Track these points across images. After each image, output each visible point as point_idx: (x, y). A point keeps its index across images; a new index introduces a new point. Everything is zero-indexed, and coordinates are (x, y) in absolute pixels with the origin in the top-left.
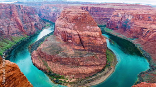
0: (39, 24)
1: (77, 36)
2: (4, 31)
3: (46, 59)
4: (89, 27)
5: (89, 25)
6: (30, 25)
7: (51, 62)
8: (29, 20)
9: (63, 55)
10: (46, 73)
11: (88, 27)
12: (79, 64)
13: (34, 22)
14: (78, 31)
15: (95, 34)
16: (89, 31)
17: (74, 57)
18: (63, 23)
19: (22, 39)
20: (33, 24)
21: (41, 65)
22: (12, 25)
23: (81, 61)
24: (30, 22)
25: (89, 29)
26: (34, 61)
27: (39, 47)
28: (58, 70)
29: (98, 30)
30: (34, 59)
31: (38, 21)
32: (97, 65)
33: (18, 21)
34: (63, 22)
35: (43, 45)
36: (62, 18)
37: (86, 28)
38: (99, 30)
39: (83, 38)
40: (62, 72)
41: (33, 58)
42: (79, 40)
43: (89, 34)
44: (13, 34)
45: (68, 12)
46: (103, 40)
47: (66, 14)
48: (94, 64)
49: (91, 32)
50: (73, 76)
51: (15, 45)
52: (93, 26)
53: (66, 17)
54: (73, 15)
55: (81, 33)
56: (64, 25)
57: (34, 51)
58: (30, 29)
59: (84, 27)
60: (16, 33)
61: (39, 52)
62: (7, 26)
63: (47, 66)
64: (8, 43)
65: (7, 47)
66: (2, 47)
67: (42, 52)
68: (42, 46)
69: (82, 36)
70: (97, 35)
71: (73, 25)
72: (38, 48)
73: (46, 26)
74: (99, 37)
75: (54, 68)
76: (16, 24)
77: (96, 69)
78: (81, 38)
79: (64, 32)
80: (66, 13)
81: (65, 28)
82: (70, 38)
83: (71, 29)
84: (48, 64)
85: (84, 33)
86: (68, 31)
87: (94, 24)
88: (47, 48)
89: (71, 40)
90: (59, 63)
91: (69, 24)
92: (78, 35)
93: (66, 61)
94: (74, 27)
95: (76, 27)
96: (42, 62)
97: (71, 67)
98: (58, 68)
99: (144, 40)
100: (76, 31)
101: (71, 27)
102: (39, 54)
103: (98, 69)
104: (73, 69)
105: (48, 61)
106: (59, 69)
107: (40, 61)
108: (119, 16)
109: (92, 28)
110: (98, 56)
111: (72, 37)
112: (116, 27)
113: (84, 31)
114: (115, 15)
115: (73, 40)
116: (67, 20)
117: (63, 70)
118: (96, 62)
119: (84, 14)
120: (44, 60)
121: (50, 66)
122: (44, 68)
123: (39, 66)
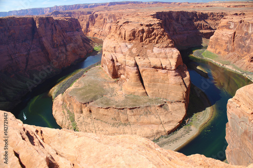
1: (133, 68)
2: (21, 62)
3: (73, 109)
4: (158, 49)
5: (157, 45)
6: (64, 51)
7: (82, 114)
8: (63, 41)
9: (102, 103)
11: (156, 50)
12: (127, 120)
14: (136, 57)
15: (168, 63)
16: (157, 57)
17: (121, 106)
18: (113, 44)
20: (70, 48)
21: (64, 120)
22: (33, 51)
23: (134, 115)
24: (65, 45)
25: (158, 54)
26: (56, 111)
27: (69, 88)
29: (174, 56)
30: (55, 109)
32: (162, 123)
33: (43, 45)
34: (114, 42)
35: (76, 83)
36: (113, 34)
37: (152, 52)
38: (177, 54)
39: (144, 70)
42: (138, 74)
43: (156, 63)
44: (35, 66)
45: (125, 23)
47: (121, 26)
48: (158, 120)
49: (161, 60)
52: (166, 47)
54: (131, 28)
55: (141, 62)
56: (115, 48)
59: (148, 50)
60: (39, 65)
61: (66, 98)
63: (73, 121)
68: (72, 87)
69: (143, 67)
70: (171, 66)
71: (129, 46)
72: (67, 90)
74: (174, 68)
75: (84, 126)
76: (40, 50)
78: (141, 70)
79: (113, 60)
80: (120, 24)
81: (114, 53)
82: (122, 71)
83: (125, 55)
84: (76, 118)
85: (146, 60)
86: (120, 58)
88: (80, 89)
90: (94, 117)
91: (123, 44)
92: (136, 65)
93: (106, 113)
94: (130, 50)
95: (134, 51)
96: (66, 114)
97: (113, 125)
98: (91, 125)
100: (132, 58)
101: (126, 50)
102: (63, 100)
103: (163, 130)
104: (116, 128)
105: (77, 112)
106: (91, 128)
107: (64, 112)
108: (230, 27)
109: (163, 51)
110: (169, 105)
111: (124, 70)
112: (225, 50)
113: (147, 57)
114: (223, 26)
115: (126, 75)
116: (120, 38)
117: (97, 129)
118: (161, 117)
119: (151, 25)
120: (71, 110)
121: (78, 121)
122: (67, 125)
123: (61, 120)
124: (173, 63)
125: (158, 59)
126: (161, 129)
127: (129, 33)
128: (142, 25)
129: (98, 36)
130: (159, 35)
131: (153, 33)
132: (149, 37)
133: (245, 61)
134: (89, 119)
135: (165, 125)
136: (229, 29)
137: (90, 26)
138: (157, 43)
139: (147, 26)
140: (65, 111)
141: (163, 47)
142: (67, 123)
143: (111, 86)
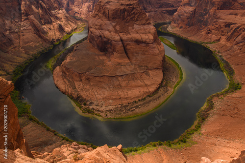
0: (66, 25)
1: (119, 43)
2: (13, 39)
3: (72, 78)
4: (138, 26)
5: (138, 23)
6: (52, 28)
7: (81, 83)
8: (50, 19)
10: (72, 98)
11: (136, 26)
12: (120, 85)
13: (59, 22)
14: (120, 34)
15: (147, 37)
16: (138, 33)
17: (113, 74)
18: (99, 22)
20: (56, 26)
21: (66, 88)
22: (24, 28)
23: (124, 81)
24: (52, 22)
25: (138, 30)
26: (57, 81)
27: (65, 61)
28: (89, 94)
29: (151, 31)
30: (56, 79)
31: (64, 20)
32: (146, 85)
33: (33, 22)
34: (100, 20)
35: (70, 57)
36: (97, 13)
37: (133, 28)
38: (154, 30)
39: (128, 44)
40: (94, 96)
42: (122, 48)
43: (137, 38)
44: (28, 42)
45: (107, 3)
46: (159, 47)
47: (104, 5)
48: (142, 83)
49: (141, 35)
50: (111, 101)
51: (31, 59)
52: (144, 24)
53: (102, 11)
54: (113, 7)
55: (125, 37)
56: (100, 25)
57: (58, 68)
58: (52, 34)
59: (130, 27)
60: (32, 41)
61: (64, 69)
62: (16, 30)
63: (74, 88)
64: (21, 57)
65: (19, 63)
66: (11, 63)
67: (67, 69)
68: (68, 60)
69: (127, 41)
70: (150, 40)
71: (114, 24)
72: (63, 63)
73: (77, 28)
74: (152, 41)
75: (84, 92)
76: (30, 27)
77: (145, 90)
78: (125, 44)
79: (101, 36)
80: (102, 4)
81: (101, 30)
82: (109, 46)
83: (110, 32)
84: (77, 86)
85: (129, 36)
86: (106, 33)
87: (147, 21)
88: (75, 62)
89: (111, 48)
90: (92, 84)
91: (108, 22)
92: (122, 40)
93: (102, 80)
94: (114, 27)
95: (118, 28)
96: (67, 83)
98: (90, 91)
99: (228, 44)
100: (117, 34)
101: (111, 28)
102: (63, 72)
103: (148, 91)
105: (76, 81)
106: (91, 93)
107: (65, 82)
108: (192, 4)
109: (142, 28)
110: (150, 72)
111: (111, 44)
112: (186, 25)
113: (129, 33)
114: (186, 4)
115: (112, 48)
116: (104, 17)
117: (96, 94)
118: (145, 81)
119: (130, 5)
120: (71, 80)
121: (79, 88)
122: (70, 92)
123: (64, 89)
124: (151, 37)
125: (138, 34)
126: (146, 90)
127: (112, 12)
128: (122, 5)
129: (79, 15)
130: (138, 14)
131: (133, 12)
132: (129, 16)
133: (203, 33)
134: (88, 86)
135: (149, 87)
136: (191, 6)
137: (70, 5)
138: (137, 21)
139: (127, 5)
140: (65, 80)
141: (142, 24)
142: (70, 90)
143: (101, 58)
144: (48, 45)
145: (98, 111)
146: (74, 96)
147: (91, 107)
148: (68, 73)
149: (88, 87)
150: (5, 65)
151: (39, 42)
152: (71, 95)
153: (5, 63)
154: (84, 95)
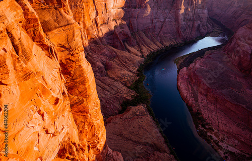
0: (204, 26)
2: (157, 27)
6: (191, 26)
7: (205, 98)
8: (193, 17)
9: (231, 97)
10: (191, 110)
13: (199, 22)
19: (172, 43)
20: (196, 25)
21: (188, 96)
22: (169, 20)
24: (194, 20)
26: (181, 83)
27: (193, 64)
28: (212, 117)
30: (180, 81)
31: (204, 20)
33: (178, 17)
35: (201, 63)
40: (217, 123)
41: (180, 77)
44: (166, 33)
50: (236, 142)
51: (163, 49)
57: (185, 69)
58: (188, 31)
60: (169, 33)
61: (192, 74)
62: (162, 20)
63: (197, 100)
64: (156, 44)
65: (153, 50)
66: (148, 48)
67: (195, 75)
72: (191, 65)
73: (212, 32)
75: (207, 111)
76: (173, 20)
84: (199, 99)
90: (218, 106)
93: (233, 109)
96: (190, 90)
97: (238, 125)
98: (214, 113)
102: (190, 76)
104: (240, 130)
105: (201, 93)
107: (188, 88)
117: (220, 121)
120: (195, 88)
121: (201, 103)
122: (190, 102)
123: (185, 95)
140: (190, 87)
142: (191, 100)
143: (238, 79)
144: (180, 41)
145: (217, 144)
146: (194, 109)
147: (209, 134)
148: (194, 80)
149: (212, 107)
150: (144, 47)
151: (174, 36)
152: (191, 107)
153: (144, 46)
154: (205, 114)
